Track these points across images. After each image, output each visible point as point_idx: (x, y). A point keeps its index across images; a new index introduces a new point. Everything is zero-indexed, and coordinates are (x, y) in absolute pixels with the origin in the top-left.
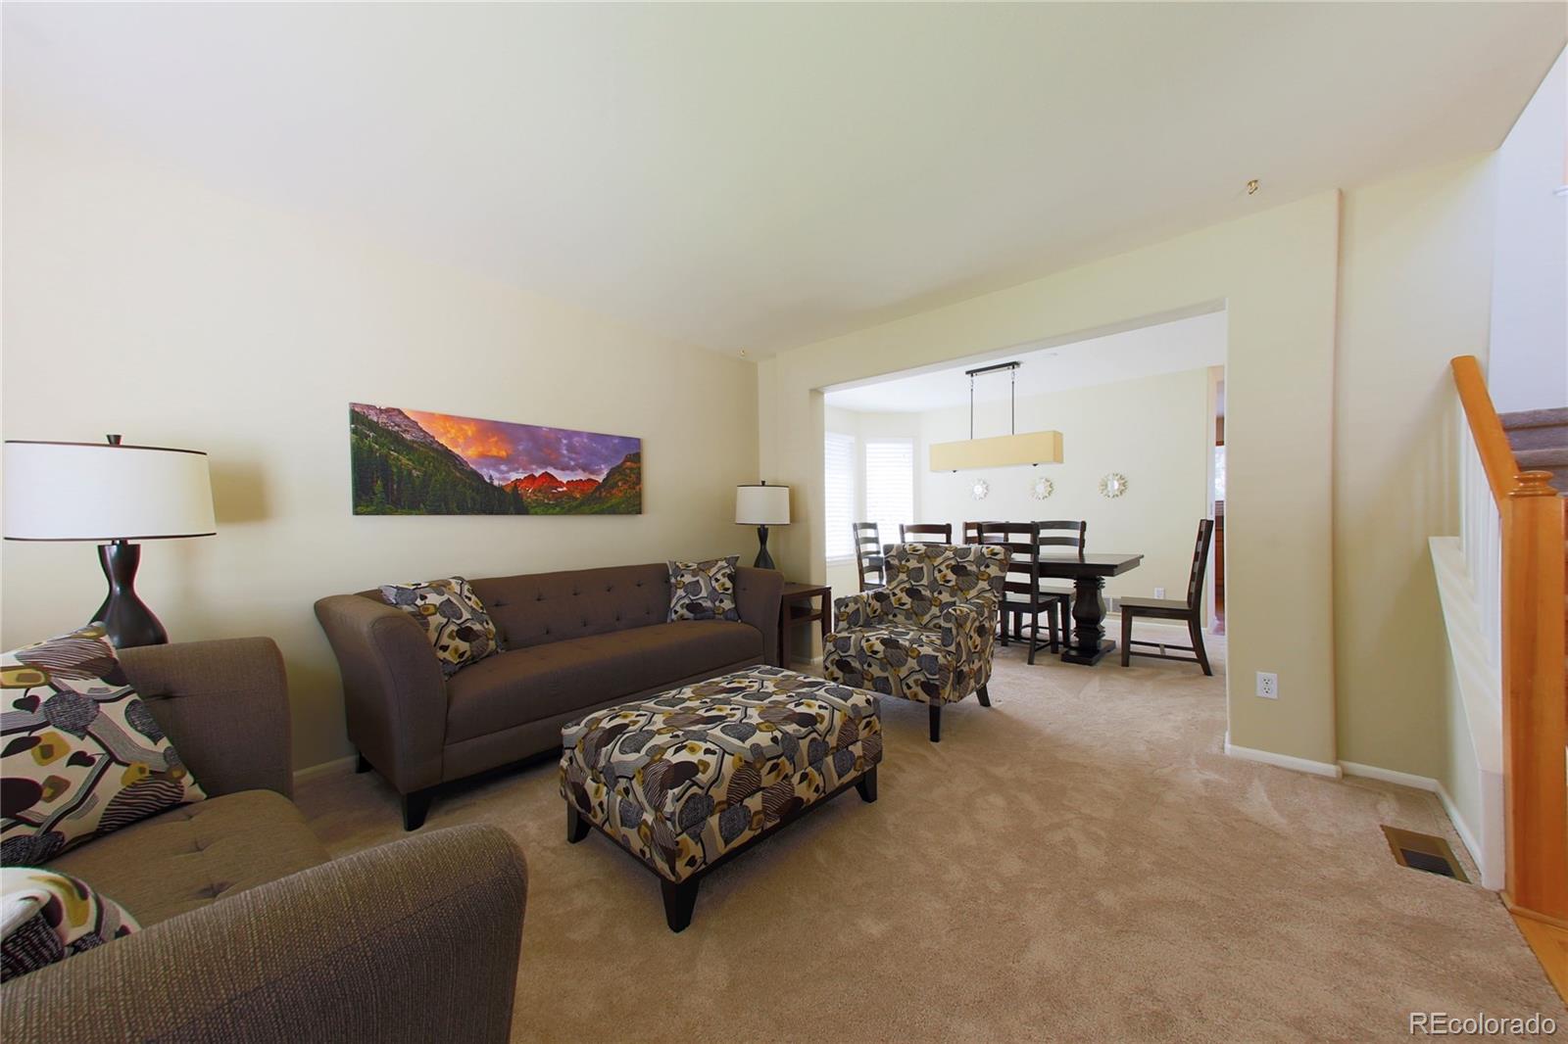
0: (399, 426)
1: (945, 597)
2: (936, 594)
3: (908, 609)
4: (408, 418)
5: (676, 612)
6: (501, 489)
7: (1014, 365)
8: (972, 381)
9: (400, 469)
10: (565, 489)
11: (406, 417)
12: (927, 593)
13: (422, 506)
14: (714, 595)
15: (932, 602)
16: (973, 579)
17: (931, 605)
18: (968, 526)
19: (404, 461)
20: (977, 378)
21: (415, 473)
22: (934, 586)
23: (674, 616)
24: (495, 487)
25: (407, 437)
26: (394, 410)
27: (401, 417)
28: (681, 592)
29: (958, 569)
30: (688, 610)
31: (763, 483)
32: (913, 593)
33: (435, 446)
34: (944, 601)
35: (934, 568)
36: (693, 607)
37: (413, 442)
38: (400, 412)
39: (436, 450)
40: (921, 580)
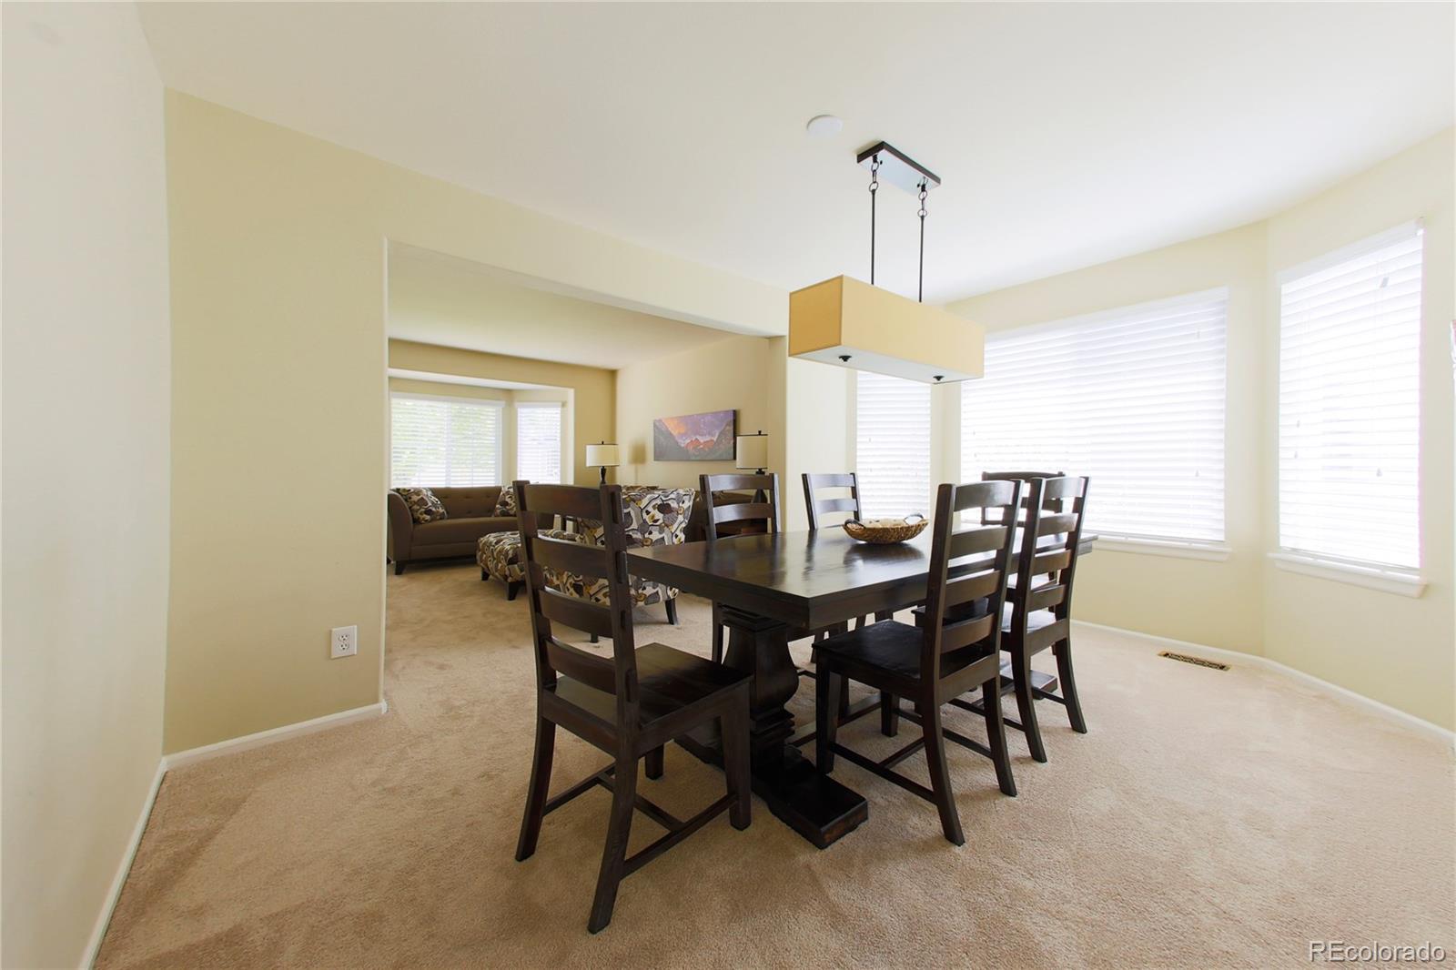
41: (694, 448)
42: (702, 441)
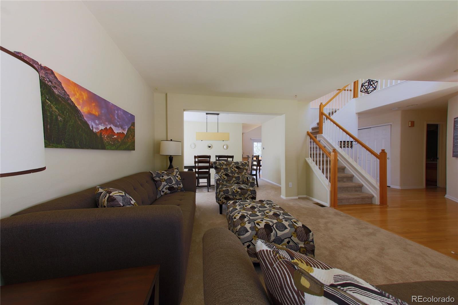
0: (52, 82)
1: (236, 175)
2: (233, 175)
3: (226, 180)
4: (57, 79)
5: (163, 192)
6: (95, 134)
7: (218, 114)
8: (207, 116)
9: (51, 114)
10: (116, 136)
11: (55, 77)
12: (231, 175)
13: (63, 142)
14: (177, 183)
15: (233, 177)
16: (242, 170)
17: (233, 178)
18: (216, 156)
19: (54, 109)
20: (208, 116)
21: (60, 118)
22: (232, 172)
23: (162, 194)
24: (93, 132)
25: (56, 91)
26: (49, 69)
27: (53, 76)
28: (164, 183)
29: (238, 168)
30: (169, 190)
31: (171, 140)
32: (226, 175)
33: (69, 102)
34: (236, 176)
35: (231, 168)
36: (171, 189)
37: (59, 96)
38: (52, 73)
39: (69, 104)
40: (228, 171)
41: (108, 137)
42: (116, 132)
